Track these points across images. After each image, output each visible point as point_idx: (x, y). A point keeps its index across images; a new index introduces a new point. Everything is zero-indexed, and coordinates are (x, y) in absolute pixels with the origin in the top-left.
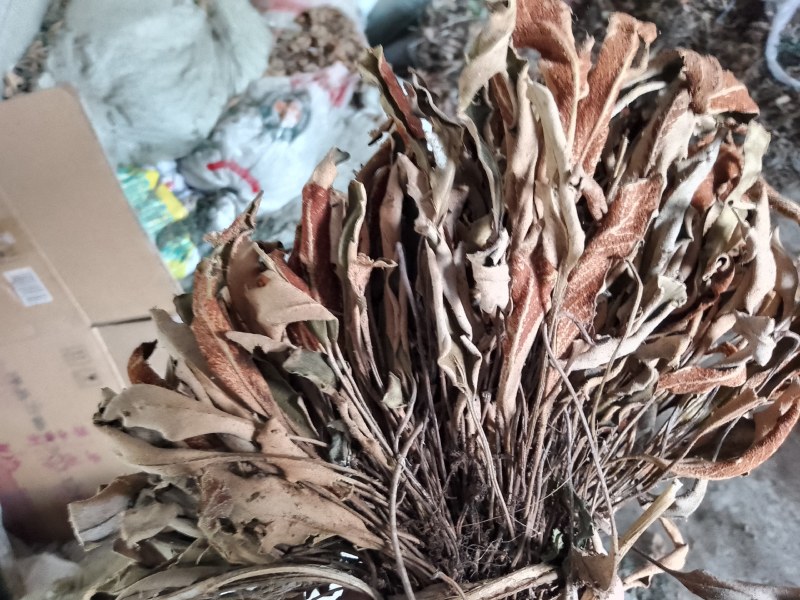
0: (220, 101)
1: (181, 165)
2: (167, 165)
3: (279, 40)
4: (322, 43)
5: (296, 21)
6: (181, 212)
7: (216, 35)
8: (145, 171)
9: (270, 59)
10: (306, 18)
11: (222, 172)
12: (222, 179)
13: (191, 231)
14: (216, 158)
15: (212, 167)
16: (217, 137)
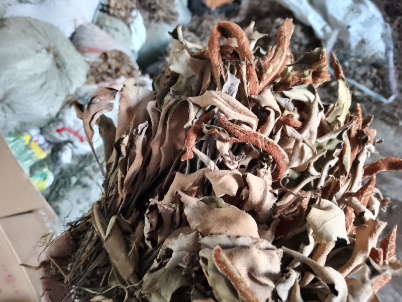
0: (62, 98)
1: (42, 131)
2: (35, 132)
3: (92, 67)
4: (114, 67)
5: (100, 57)
6: (42, 155)
7: (58, 66)
8: (23, 135)
9: (87, 76)
10: (105, 56)
11: (64, 133)
12: (64, 137)
13: (48, 164)
14: (60, 126)
15: (59, 131)
16: (61, 116)
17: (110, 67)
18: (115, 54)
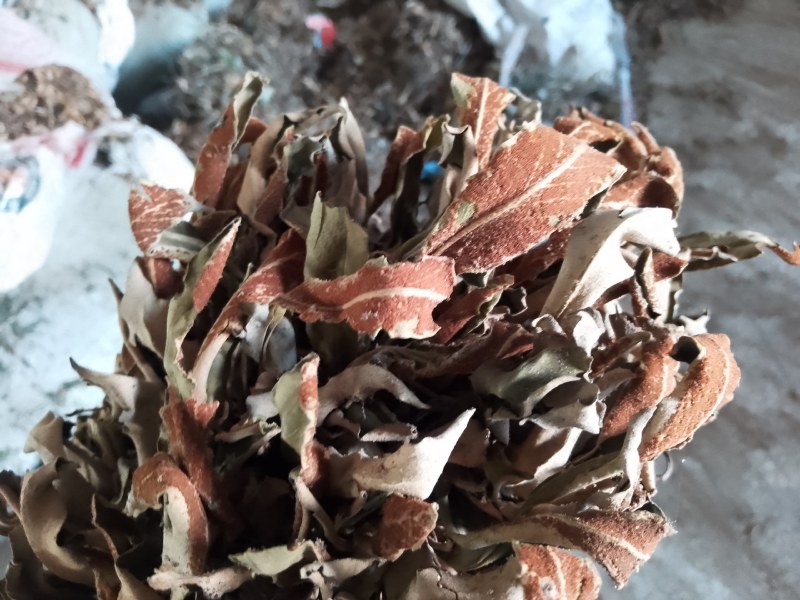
17: (41, 102)
18: (54, 74)
